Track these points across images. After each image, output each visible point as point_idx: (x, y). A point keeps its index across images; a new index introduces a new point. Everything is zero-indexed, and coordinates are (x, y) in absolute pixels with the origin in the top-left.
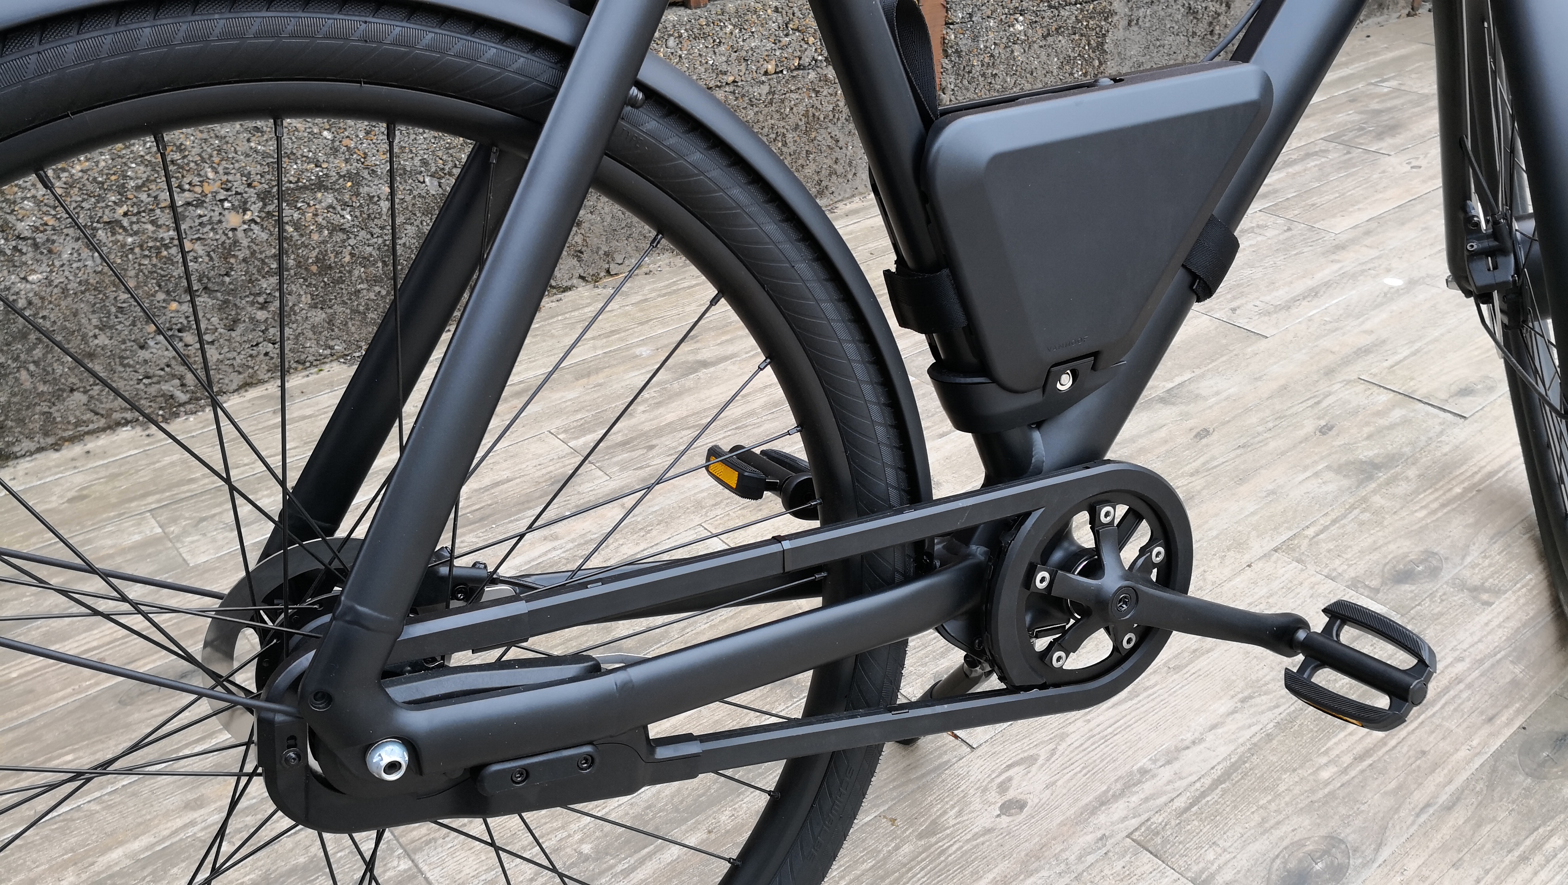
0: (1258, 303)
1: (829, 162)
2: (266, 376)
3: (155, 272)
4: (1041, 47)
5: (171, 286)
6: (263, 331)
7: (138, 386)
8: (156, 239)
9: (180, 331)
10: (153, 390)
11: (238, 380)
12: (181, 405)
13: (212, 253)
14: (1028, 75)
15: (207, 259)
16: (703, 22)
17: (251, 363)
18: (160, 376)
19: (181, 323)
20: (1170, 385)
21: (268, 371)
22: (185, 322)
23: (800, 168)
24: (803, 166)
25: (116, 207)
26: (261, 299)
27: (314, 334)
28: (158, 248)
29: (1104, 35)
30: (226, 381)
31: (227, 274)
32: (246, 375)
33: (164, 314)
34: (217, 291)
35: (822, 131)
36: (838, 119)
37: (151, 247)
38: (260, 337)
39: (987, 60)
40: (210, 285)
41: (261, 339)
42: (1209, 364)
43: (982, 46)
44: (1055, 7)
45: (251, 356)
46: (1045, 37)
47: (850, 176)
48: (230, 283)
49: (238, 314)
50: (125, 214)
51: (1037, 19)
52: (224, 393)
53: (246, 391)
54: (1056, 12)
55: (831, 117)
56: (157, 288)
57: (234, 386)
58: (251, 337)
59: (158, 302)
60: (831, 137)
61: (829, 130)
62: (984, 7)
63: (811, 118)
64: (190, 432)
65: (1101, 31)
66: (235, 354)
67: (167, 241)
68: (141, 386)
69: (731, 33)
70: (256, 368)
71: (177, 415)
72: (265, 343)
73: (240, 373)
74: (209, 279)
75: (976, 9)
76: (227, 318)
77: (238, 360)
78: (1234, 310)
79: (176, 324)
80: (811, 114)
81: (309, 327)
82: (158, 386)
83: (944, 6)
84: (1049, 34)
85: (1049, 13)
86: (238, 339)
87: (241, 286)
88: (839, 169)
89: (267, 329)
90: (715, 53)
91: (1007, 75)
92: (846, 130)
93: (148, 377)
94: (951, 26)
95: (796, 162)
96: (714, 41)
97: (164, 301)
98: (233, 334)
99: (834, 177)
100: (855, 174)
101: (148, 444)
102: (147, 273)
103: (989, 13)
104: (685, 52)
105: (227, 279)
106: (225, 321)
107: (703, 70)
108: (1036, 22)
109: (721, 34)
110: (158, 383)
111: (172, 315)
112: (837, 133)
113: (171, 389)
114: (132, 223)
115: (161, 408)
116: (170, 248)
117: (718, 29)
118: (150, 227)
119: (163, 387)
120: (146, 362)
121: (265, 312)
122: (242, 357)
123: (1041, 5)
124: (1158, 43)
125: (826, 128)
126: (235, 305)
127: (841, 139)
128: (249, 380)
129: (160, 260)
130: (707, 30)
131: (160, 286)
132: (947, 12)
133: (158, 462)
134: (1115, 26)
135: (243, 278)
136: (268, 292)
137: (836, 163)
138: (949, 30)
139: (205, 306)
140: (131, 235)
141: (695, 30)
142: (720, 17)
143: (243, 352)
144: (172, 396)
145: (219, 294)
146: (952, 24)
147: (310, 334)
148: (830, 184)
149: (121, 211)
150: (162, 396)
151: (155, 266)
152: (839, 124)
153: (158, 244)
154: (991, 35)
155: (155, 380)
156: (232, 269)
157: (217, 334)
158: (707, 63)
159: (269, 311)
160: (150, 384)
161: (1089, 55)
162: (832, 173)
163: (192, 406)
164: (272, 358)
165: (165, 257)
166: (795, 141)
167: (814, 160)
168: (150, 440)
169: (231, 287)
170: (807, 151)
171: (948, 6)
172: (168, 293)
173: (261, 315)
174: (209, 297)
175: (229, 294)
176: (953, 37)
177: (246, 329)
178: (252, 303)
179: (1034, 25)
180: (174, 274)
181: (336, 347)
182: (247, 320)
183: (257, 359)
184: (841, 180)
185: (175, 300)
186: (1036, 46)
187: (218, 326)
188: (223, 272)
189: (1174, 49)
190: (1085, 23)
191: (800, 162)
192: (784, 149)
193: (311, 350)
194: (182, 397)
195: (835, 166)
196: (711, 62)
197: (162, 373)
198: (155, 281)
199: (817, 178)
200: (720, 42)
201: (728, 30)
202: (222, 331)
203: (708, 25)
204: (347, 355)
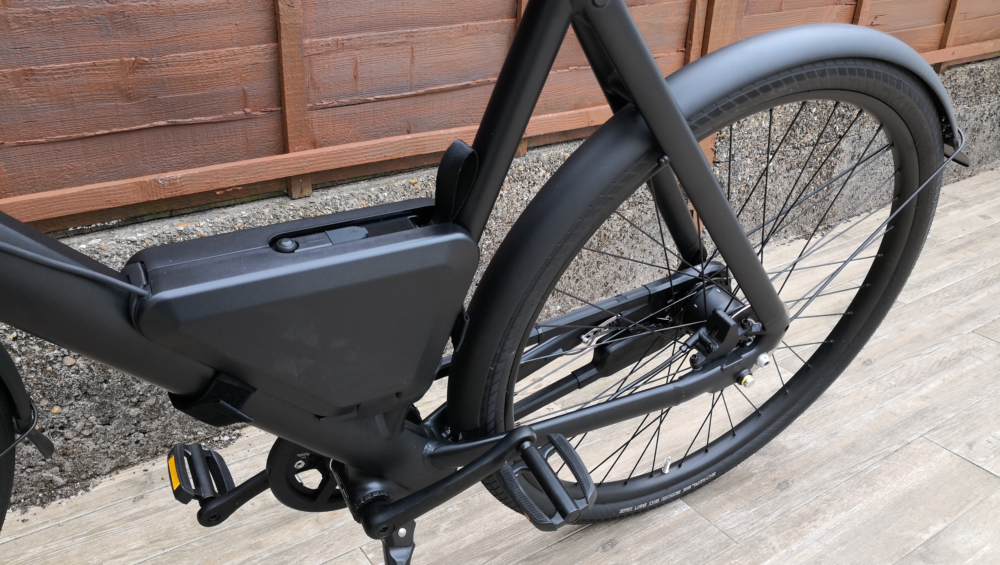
0: (991, 438)
1: (615, 269)
2: (136, 460)
3: (40, 384)
4: (785, 177)
5: (54, 394)
6: (135, 425)
7: (21, 475)
8: (42, 358)
9: (61, 428)
10: (35, 477)
11: (110, 464)
12: (58, 487)
13: (92, 366)
14: (774, 199)
15: (87, 371)
16: (522, 168)
17: (123, 450)
18: (41, 466)
19: (62, 422)
20: (926, 537)
21: (138, 455)
22: (66, 422)
23: (592, 275)
24: (594, 273)
25: (6, 334)
26: (134, 400)
27: (180, 423)
28: (43, 365)
29: (833, 167)
30: (100, 466)
31: (106, 381)
32: (118, 460)
33: (47, 417)
34: (95, 395)
35: (611, 246)
36: (624, 237)
37: (37, 364)
38: (133, 429)
39: (743, 189)
40: (89, 391)
41: (133, 431)
42: (958, 511)
43: (740, 179)
44: (798, 148)
45: (123, 444)
46: (788, 170)
47: (630, 279)
48: (106, 389)
49: (113, 412)
50: (15, 339)
51: (783, 157)
52: (98, 475)
53: (117, 473)
54: (798, 151)
55: (619, 235)
56: (41, 397)
57: (107, 469)
58: (124, 429)
59: (42, 407)
60: (618, 250)
61: (616, 246)
62: (743, 150)
63: (602, 237)
64: (58, 519)
65: (830, 165)
66: (109, 443)
67: (52, 359)
68: (25, 474)
69: (544, 176)
70: (127, 454)
71: (52, 498)
72: (137, 433)
73: (113, 458)
74: (88, 387)
75: (738, 151)
76: (103, 416)
77: (112, 449)
78: (970, 445)
79: (57, 424)
80: (603, 234)
81: (176, 419)
82: (39, 473)
83: (713, 150)
84: (791, 168)
85: (793, 153)
86: (113, 432)
87: (117, 391)
88: (622, 274)
89: (139, 422)
90: (530, 192)
91: (757, 199)
92: (630, 245)
93: (31, 467)
94: (718, 165)
95: (588, 270)
96: (529, 183)
97: (47, 406)
98: (109, 428)
99: (618, 280)
100: (634, 277)
101: (21, 531)
102: (32, 385)
103: (747, 154)
104: (506, 192)
105: (105, 386)
106: (102, 418)
107: (519, 205)
108: (782, 159)
109: (535, 177)
110: (40, 471)
111: (54, 417)
112: (622, 247)
113: (51, 475)
114: (20, 346)
115: (41, 491)
116: (55, 363)
117: (533, 173)
118: (37, 348)
119: (43, 475)
120: (29, 455)
121: (138, 409)
122: (115, 445)
123: (787, 147)
124: (872, 172)
125: (614, 244)
126: (112, 405)
127: (625, 252)
128: (120, 464)
129: (45, 374)
130: (524, 174)
131: (44, 394)
132: (715, 154)
133: (23, 554)
134: (841, 161)
135: (119, 383)
136: (141, 393)
137: (620, 269)
138: (715, 168)
139: (85, 408)
140: (20, 356)
141: (515, 175)
142: (535, 164)
143: (116, 442)
144: (51, 481)
145: (97, 398)
146: (718, 162)
147: (177, 424)
148: (614, 285)
149: (10, 337)
150: (42, 481)
151: (40, 379)
152: (625, 241)
153: (43, 361)
154: (748, 170)
155: (37, 468)
156: (109, 377)
157: (94, 429)
158: (522, 199)
159: (141, 409)
160: (33, 472)
161: (820, 182)
162: (617, 277)
163: (68, 488)
164: (142, 445)
165: (50, 371)
166: (589, 255)
167: (603, 268)
168: (24, 526)
169: (109, 391)
170: (598, 262)
171: (716, 150)
172: (51, 399)
173: (134, 411)
174: (88, 400)
175: (106, 397)
176: (718, 173)
177: (121, 423)
178: (127, 403)
179: (781, 162)
180: (58, 384)
181: (199, 433)
182: (121, 417)
183: (129, 447)
184: (623, 282)
185: (57, 405)
186: (781, 177)
187: (95, 423)
188: (101, 379)
189: (884, 175)
190: (819, 159)
191: (592, 270)
192: (580, 261)
193: (177, 437)
194: (60, 481)
195: (619, 272)
196: (526, 199)
197: (43, 463)
198: (39, 391)
199: (604, 281)
200: (534, 184)
201: (541, 174)
202: (98, 426)
203: (525, 170)
204: (208, 439)
